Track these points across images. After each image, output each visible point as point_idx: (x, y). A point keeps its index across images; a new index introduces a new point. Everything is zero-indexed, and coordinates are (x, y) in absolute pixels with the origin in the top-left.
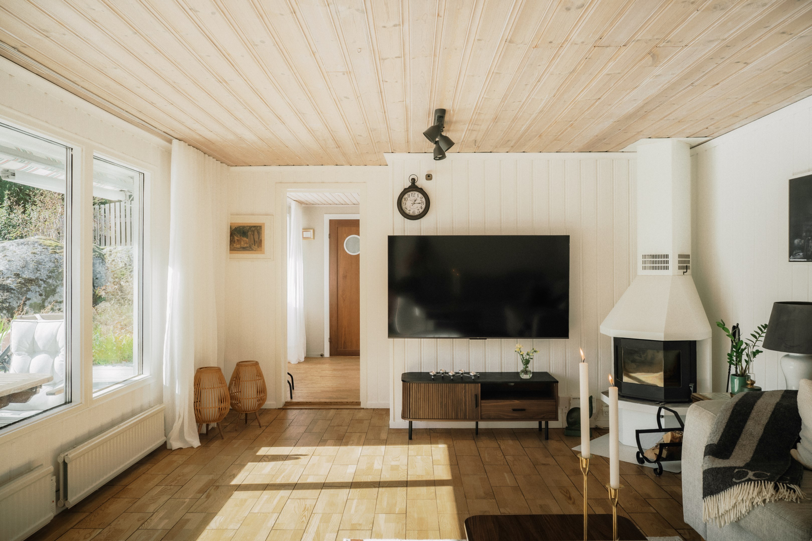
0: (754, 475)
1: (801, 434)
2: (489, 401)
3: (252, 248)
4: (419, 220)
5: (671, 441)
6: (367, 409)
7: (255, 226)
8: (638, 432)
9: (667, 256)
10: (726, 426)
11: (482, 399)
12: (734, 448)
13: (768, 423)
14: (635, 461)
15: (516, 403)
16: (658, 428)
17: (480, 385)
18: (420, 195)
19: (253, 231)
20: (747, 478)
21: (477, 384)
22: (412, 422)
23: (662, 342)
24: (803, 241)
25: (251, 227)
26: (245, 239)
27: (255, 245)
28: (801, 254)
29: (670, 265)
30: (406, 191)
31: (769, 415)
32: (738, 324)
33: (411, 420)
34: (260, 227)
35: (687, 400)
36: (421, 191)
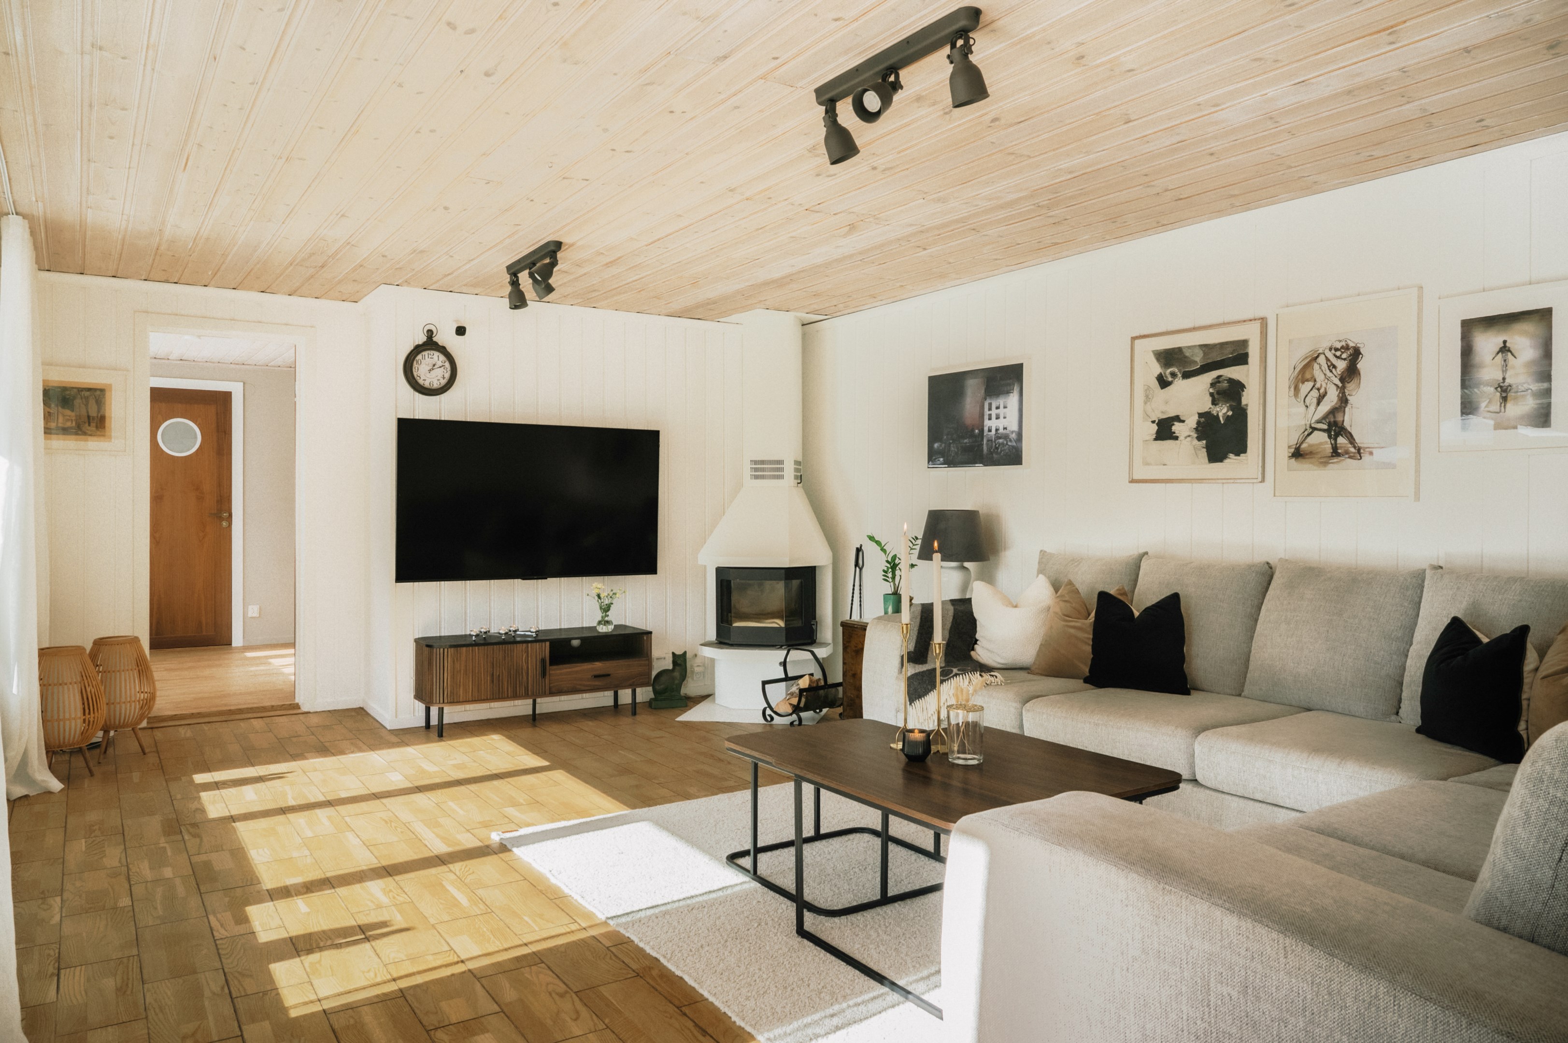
0: (959, 670)
1: (977, 636)
2: (561, 666)
3: (84, 429)
4: (438, 396)
5: (809, 685)
6: (317, 712)
7: (89, 390)
8: (764, 683)
9: (781, 462)
10: (919, 633)
11: (551, 664)
12: (927, 654)
13: (951, 628)
14: (763, 721)
15: (598, 666)
16: (784, 676)
17: (548, 644)
18: (442, 358)
19: (87, 398)
20: (954, 673)
21: (543, 644)
22: (443, 708)
23: (783, 571)
24: (943, 445)
25: (80, 390)
26: (68, 412)
27: (89, 425)
28: (941, 459)
29: (785, 473)
30: (418, 350)
31: (951, 620)
32: (861, 546)
33: (441, 706)
34: (102, 391)
35: (810, 641)
36: (443, 350)
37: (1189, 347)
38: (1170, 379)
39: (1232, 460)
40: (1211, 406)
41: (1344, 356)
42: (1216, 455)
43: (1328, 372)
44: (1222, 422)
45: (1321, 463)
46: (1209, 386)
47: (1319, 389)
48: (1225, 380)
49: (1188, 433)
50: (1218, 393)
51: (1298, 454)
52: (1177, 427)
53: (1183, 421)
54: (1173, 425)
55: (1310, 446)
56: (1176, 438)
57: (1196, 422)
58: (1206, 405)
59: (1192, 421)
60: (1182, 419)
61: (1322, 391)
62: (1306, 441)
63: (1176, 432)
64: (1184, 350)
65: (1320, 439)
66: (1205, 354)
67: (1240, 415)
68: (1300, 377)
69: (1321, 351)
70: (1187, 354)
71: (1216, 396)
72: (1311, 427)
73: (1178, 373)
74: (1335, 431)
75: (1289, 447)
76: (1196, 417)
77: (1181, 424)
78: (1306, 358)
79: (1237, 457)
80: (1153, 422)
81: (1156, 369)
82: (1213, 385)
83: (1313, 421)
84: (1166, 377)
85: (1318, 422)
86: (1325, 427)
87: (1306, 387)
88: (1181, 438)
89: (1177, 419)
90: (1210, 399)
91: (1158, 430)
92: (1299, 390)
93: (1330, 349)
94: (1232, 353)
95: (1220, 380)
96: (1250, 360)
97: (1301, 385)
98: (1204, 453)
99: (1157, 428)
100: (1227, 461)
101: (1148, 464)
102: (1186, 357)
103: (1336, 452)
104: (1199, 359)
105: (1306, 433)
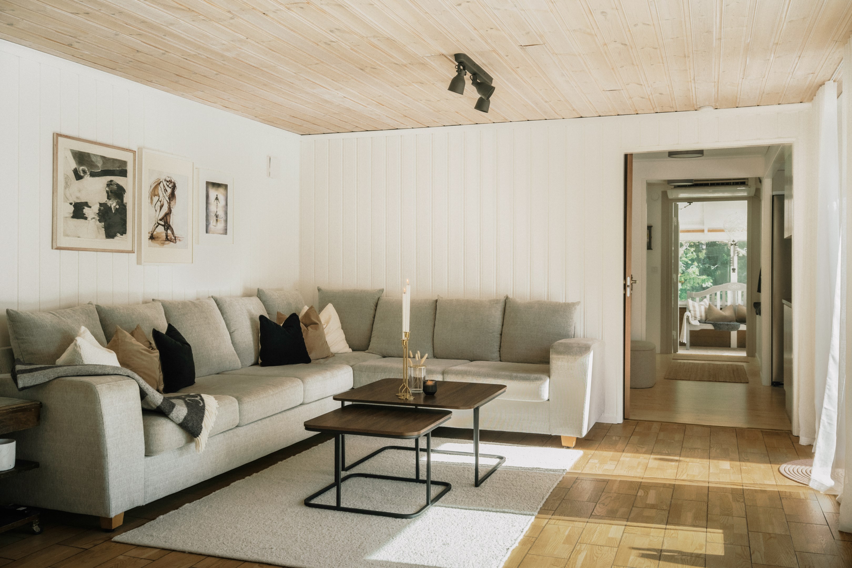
37: (94, 155)
38: (82, 174)
39: (119, 237)
40: (107, 200)
41: (170, 186)
42: (110, 234)
43: (164, 193)
44: (113, 212)
45: (162, 243)
46: (106, 186)
47: (161, 202)
48: (115, 184)
49: (93, 216)
50: (111, 192)
51: (152, 238)
52: (86, 210)
53: (90, 207)
54: (84, 208)
55: (157, 233)
56: (86, 218)
57: (98, 209)
58: (104, 199)
59: (96, 208)
60: (90, 205)
61: (162, 203)
62: (156, 230)
63: (86, 214)
64: (91, 156)
65: (161, 229)
66: (104, 163)
67: (122, 209)
68: (153, 192)
69: (161, 180)
70: (93, 160)
71: (110, 194)
72: (157, 223)
73: (87, 171)
74: (167, 226)
75: (149, 233)
76: (98, 206)
77: (89, 209)
78: (156, 182)
79: (121, 236)
80: (71, 204)
81: (73, 165)
82: (108, 185)
83: (158, 219)
84: (80, 172)
85: (161, 220)
86: (163, 223)
87: (156, 199)
88: (89, 219)
89: (86, 204)
90: (106, 195)
91: (74, 210)
92: (153, 200)
93: (165, 180)
94: (119, 168)
95: (112, 183)
96: (128, 175)
97: (153, 197)
98: (103, 231)
99: (73, 209)
100: (116, 238)
101: (67, 235)
102: (92, 161)
103: (167, 239)
104: (100, 165)
105: (156, 226)
